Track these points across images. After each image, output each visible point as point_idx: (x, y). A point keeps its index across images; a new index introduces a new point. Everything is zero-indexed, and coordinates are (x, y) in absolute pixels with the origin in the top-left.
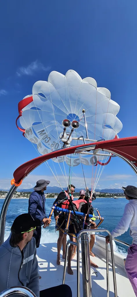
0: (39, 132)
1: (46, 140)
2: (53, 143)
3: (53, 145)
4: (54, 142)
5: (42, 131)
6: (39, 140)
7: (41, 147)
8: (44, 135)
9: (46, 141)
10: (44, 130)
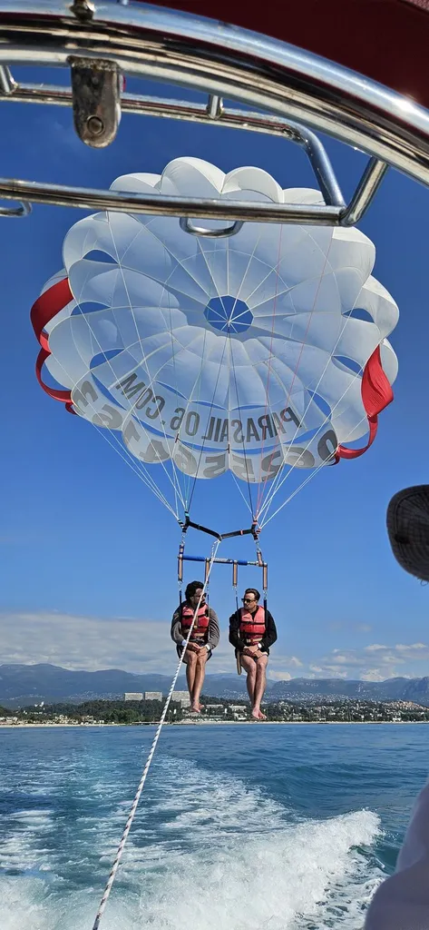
0: (118, 387)
1: (149, 410)
2: (176, 415)
3: (177, 421)
4: (181, 409)
5: (128, 379)
6: (126, 416)
7: (137, 438)
8: (139, 393)
9: (152, 414)
10: (134, 377)
